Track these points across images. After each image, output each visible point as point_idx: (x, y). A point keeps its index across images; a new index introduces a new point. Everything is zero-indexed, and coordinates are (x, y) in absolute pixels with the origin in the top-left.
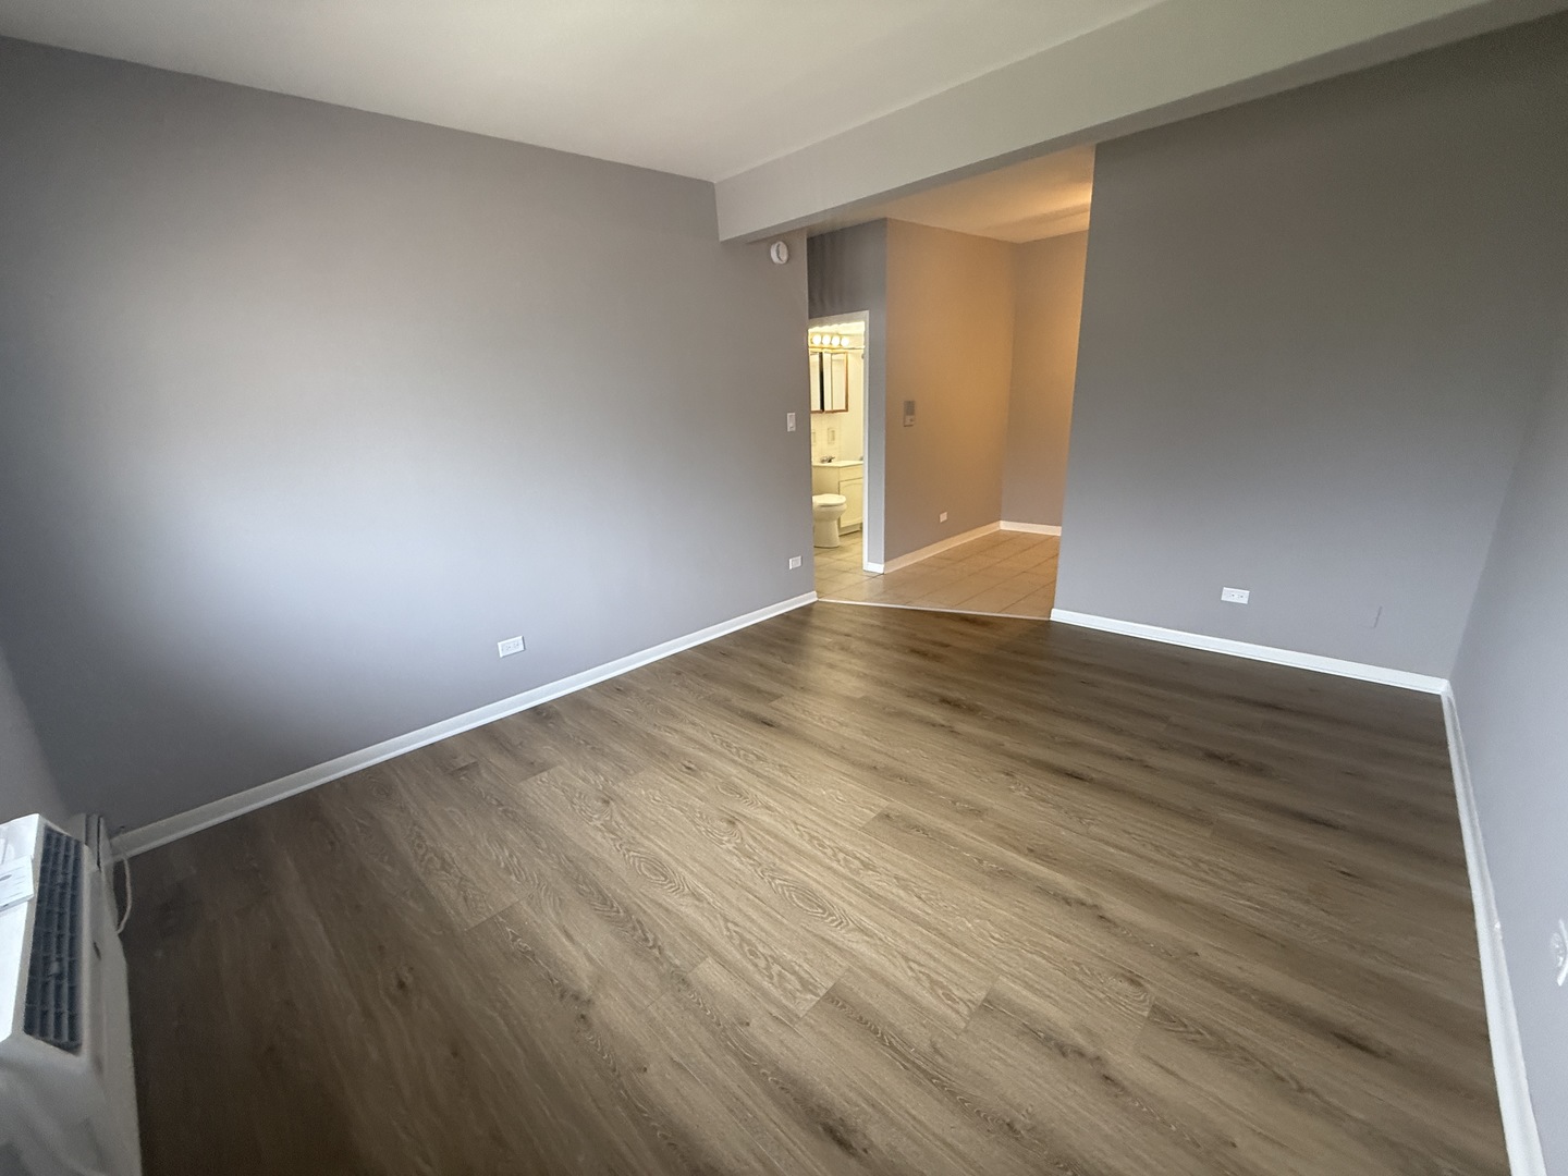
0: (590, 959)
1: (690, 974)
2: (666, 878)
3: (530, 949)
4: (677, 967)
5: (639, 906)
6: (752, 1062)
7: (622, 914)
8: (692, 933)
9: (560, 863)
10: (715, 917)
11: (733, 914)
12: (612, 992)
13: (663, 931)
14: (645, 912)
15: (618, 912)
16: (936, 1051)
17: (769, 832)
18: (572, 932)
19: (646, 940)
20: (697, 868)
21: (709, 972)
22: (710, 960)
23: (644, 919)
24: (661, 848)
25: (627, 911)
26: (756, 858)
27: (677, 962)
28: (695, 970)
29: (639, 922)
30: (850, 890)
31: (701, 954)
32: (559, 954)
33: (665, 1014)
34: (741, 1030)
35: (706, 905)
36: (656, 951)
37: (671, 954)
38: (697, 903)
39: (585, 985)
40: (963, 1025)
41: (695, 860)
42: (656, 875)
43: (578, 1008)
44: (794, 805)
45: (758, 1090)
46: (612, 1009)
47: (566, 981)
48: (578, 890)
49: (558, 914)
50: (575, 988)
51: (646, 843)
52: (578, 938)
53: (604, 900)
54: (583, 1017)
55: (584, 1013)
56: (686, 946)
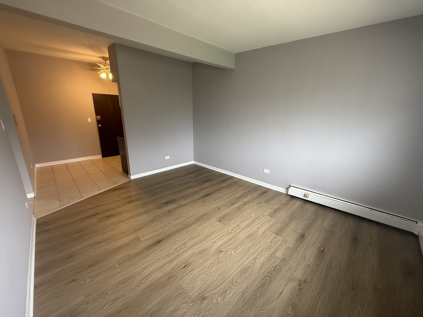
0: (287, 284)
1: (281, 258)
2: (249, 267)
3: (291, 306)
4: (280, 262)
5: (262, 274)
6: (296, 247)
7: (267, 278)
8: (268, 259)
9: (247, 309)
10: (262, 254)
11: (260, 250)
12: (294, 276)
13: (270, 266)
14: (265, 272)
15: (267, 280)
16: (282, 223)
17: (225, 243)
18: (279, 293)
19: (274, 270)
20: (244, 259)
21: (280, 254)
22: (276, 255)
23: (267, 271)
24: (235, 271)
25: (266, 277)
26: (237, 246)
27: (279, 261)
28: (280, 257)
29: (269, 273)
30: (247, 229)
31: (275, 256)
32: (289, 295)
33: (294, 262)
34: (291, 248)
35: (258, 256)
36: (277, 267)
37: (277, 263)
38: (257, 259)
39: (295, 284)
40: (276, 220)
41: (240, 261)
42: (248, 271)
43: (302, 284)
44: (213, 237)
45: (301, 246)
46: (299, 274)
47: (297, 289)
48: (260, 297)
49: (273, 301)
50: (297, 286)
51: (232, 276)
52: (281, 291)
53: (263, 285)
54: (304, 282)
55: (303, 282)
56: (273, 260)
